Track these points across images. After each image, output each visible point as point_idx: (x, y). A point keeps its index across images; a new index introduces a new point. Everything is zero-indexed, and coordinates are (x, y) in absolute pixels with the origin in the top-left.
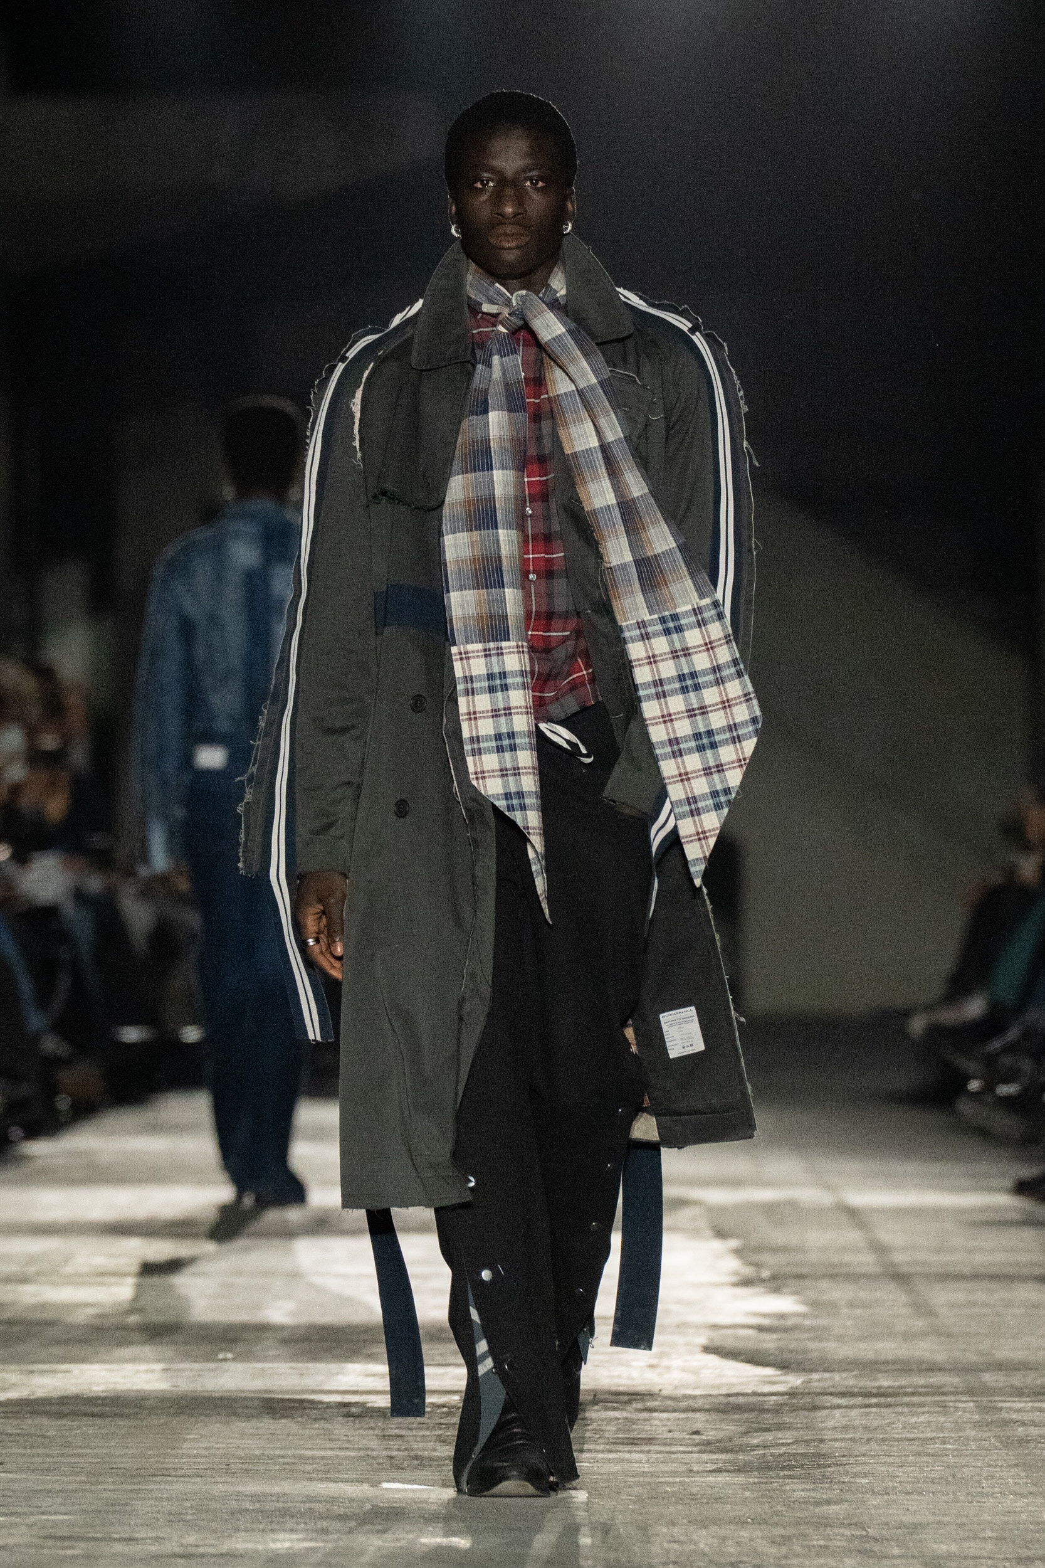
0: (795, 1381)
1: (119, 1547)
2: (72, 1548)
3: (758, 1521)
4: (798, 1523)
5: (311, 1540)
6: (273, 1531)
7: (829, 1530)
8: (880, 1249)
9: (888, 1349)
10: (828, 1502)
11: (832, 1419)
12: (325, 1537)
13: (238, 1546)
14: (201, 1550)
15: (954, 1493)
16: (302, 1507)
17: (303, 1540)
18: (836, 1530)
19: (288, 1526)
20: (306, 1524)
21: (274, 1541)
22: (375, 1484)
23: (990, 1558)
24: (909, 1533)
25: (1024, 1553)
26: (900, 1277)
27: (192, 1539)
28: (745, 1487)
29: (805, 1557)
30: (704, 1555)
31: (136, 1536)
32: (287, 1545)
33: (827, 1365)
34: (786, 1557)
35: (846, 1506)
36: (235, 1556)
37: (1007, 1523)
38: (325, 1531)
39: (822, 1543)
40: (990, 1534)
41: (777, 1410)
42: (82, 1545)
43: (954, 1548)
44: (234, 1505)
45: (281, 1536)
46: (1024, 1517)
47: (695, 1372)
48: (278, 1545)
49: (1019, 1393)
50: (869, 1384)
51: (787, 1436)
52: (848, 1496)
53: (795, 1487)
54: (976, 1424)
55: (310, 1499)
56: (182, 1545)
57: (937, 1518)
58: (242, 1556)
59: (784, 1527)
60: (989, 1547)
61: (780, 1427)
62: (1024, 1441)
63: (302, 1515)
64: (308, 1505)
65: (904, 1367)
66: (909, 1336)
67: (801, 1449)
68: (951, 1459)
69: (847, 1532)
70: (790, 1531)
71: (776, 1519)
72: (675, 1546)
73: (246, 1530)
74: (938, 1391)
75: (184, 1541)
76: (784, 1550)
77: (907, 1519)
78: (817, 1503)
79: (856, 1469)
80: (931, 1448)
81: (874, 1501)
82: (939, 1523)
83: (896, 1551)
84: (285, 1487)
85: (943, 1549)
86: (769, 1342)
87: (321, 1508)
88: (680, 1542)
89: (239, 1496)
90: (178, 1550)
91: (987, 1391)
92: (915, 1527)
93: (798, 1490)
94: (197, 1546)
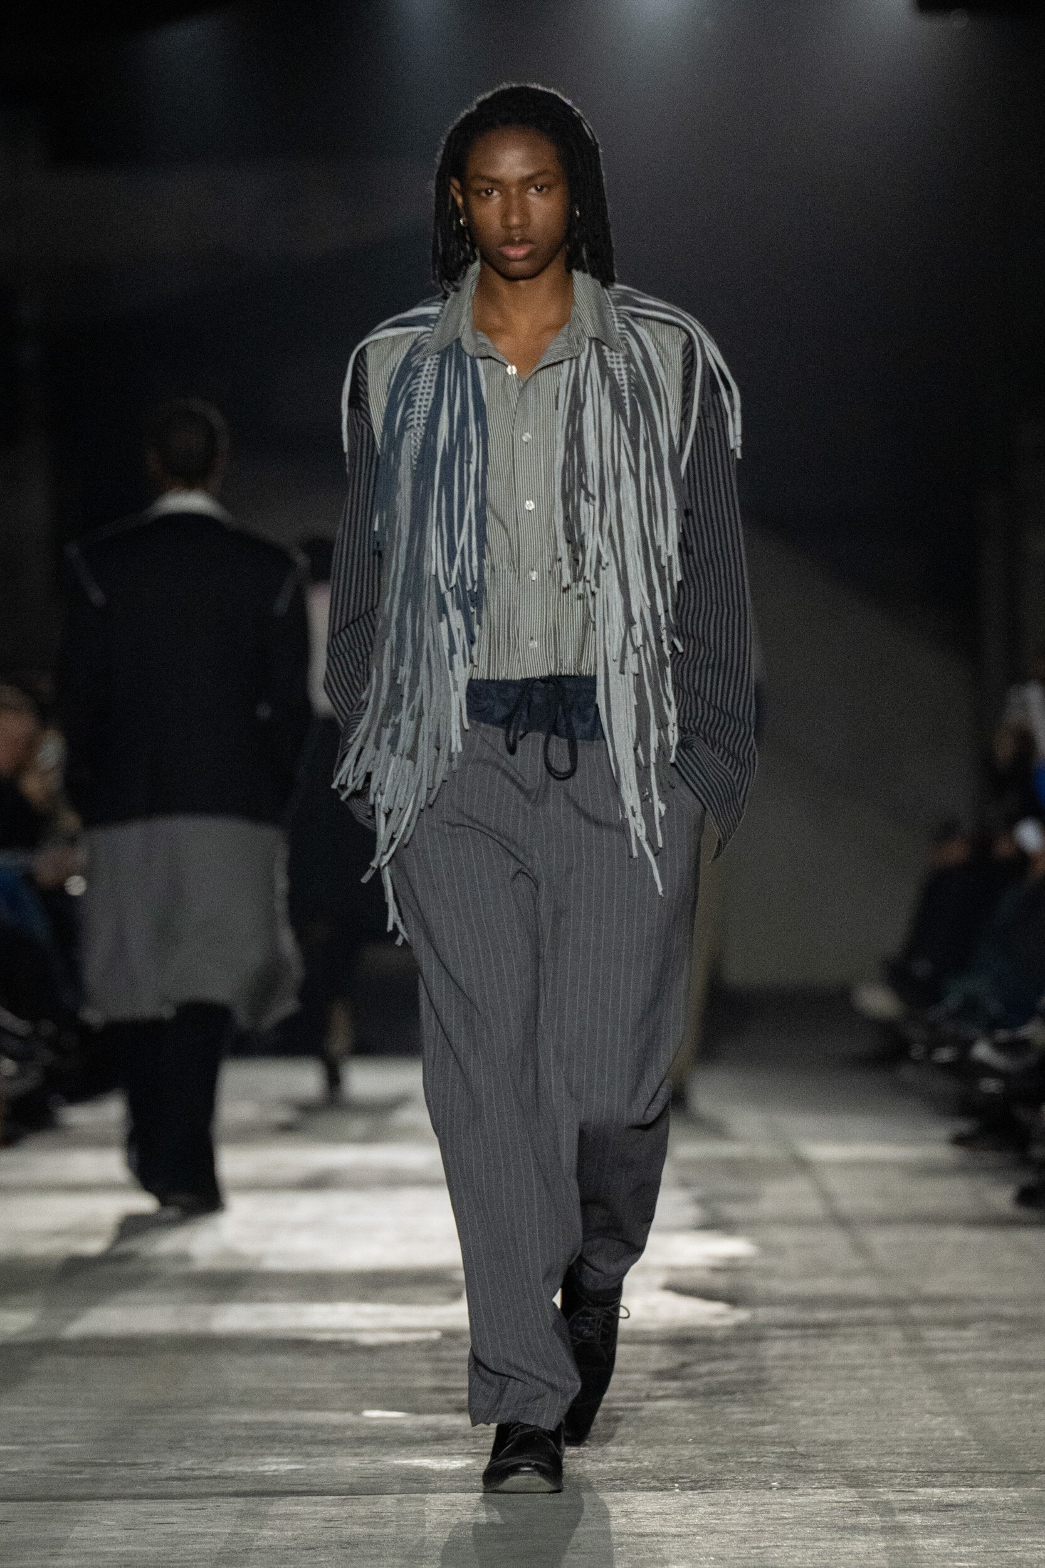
0: (742, 1315)
1: (123, 1472)
2: (79, 1473)
3: (698, 1441)
4: (736, 1441)
5: (295, 1463)
6: (262, 1455)
7: (761, 1448)
8: (827, 1197)
9: (827, 1285)
10: (763, 1423)
11: (774, 1349)
12: (309, 1460)
13: (230, 1469)
14: (196, 1473)
15: (876, 1413)
16: (290, 1433)
17: (288, 1463)
18: (768, 1448)
19: (276, 1451)
20: (292, 1448)
21: (264, 1464)
22: (358, 1412)
23: (904, 1472)
24: (834, 1450)
25: (934, 1466)
26: (841, 1221)
27: (188, 1463)
28: (690, 1410)
29: (739, 1472)
30: (648, 1471)
31: (139, 1461)
32: (274, 1467)
33: (771, 1301)
34: (721, 1473)
35: (777, 1426)
36: (226, 1478)
37: (921, 1439)
38: (309, 1455)
39: (754, 1459)
40: (906, 1450)
41: (726, 1341)
42: (88, 1470)
43: (873, 1462)
44: (229, 1432)
45: (269, 1460)
46: (937, 1434)
47: (653, 1308)
48: (266, 1468)
49: (943, 1323)
50: (807, 1316)
51: (732, 1366)
52: (781, 1418)
53: (735, 1409)
54: (901, 1353)
55: (298, 1426)
56: (179, 1469)
57: (859, 1436)
58: (232, 1478)
59: (722, 1445)
60: (904, 1461)
61: (727, 1357)
62: (943, 1367)
63: (290, 1440)
64: (294, 1432)
65: (840, 1302)
66: (847, 1274)
67: (742, 1376)
68: (877, 1384)
69: (779, 1450)
70: (727, 1449)
71: (715, 1438)
72: (622, 1464)
73: (238, 1455)
74: (868, 1322)
75: (182, 1466)
76: (720, 1466)
77: (833, 1437)
78: (754, 1424)
79: (790, 1393)
80: (860, 1374)
81: (804, 1421)
82: (862, 1440)
83: (821, 1466)
84: (276, 1416)
85: (863, 1463)
86: (721, 1282)
87: (306, 1434)
88: (628, 1461)
89: (234, 1425)
90: (175, 1473)
91: (914, 1322)
92: (840, 1444)
93: (737, 1412)
94: (193, 1470)
